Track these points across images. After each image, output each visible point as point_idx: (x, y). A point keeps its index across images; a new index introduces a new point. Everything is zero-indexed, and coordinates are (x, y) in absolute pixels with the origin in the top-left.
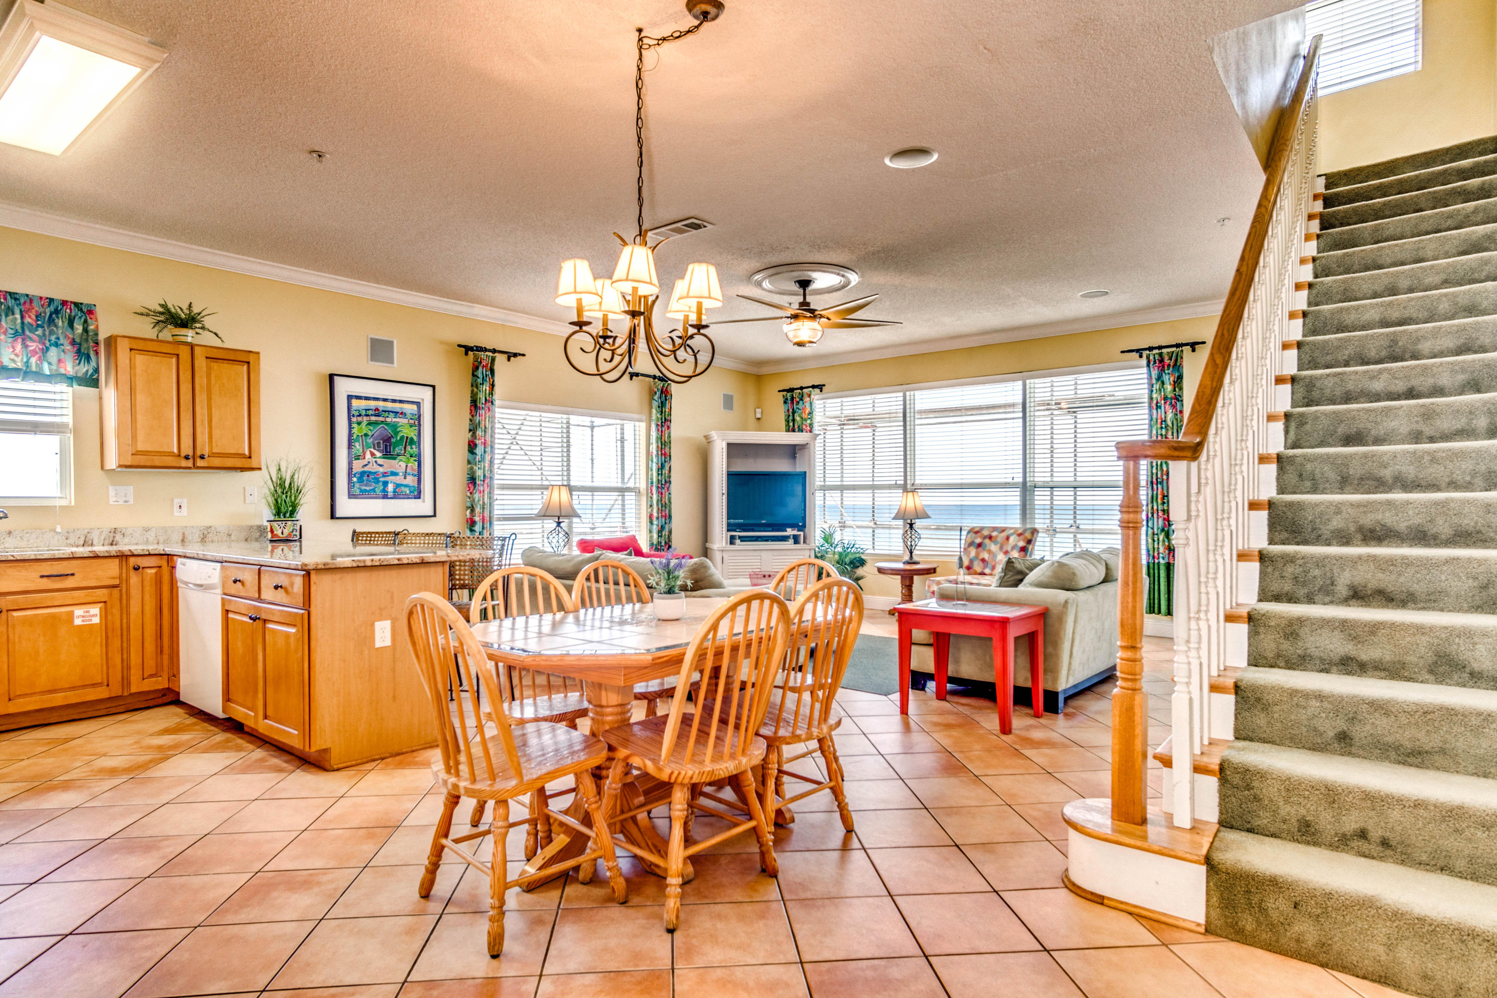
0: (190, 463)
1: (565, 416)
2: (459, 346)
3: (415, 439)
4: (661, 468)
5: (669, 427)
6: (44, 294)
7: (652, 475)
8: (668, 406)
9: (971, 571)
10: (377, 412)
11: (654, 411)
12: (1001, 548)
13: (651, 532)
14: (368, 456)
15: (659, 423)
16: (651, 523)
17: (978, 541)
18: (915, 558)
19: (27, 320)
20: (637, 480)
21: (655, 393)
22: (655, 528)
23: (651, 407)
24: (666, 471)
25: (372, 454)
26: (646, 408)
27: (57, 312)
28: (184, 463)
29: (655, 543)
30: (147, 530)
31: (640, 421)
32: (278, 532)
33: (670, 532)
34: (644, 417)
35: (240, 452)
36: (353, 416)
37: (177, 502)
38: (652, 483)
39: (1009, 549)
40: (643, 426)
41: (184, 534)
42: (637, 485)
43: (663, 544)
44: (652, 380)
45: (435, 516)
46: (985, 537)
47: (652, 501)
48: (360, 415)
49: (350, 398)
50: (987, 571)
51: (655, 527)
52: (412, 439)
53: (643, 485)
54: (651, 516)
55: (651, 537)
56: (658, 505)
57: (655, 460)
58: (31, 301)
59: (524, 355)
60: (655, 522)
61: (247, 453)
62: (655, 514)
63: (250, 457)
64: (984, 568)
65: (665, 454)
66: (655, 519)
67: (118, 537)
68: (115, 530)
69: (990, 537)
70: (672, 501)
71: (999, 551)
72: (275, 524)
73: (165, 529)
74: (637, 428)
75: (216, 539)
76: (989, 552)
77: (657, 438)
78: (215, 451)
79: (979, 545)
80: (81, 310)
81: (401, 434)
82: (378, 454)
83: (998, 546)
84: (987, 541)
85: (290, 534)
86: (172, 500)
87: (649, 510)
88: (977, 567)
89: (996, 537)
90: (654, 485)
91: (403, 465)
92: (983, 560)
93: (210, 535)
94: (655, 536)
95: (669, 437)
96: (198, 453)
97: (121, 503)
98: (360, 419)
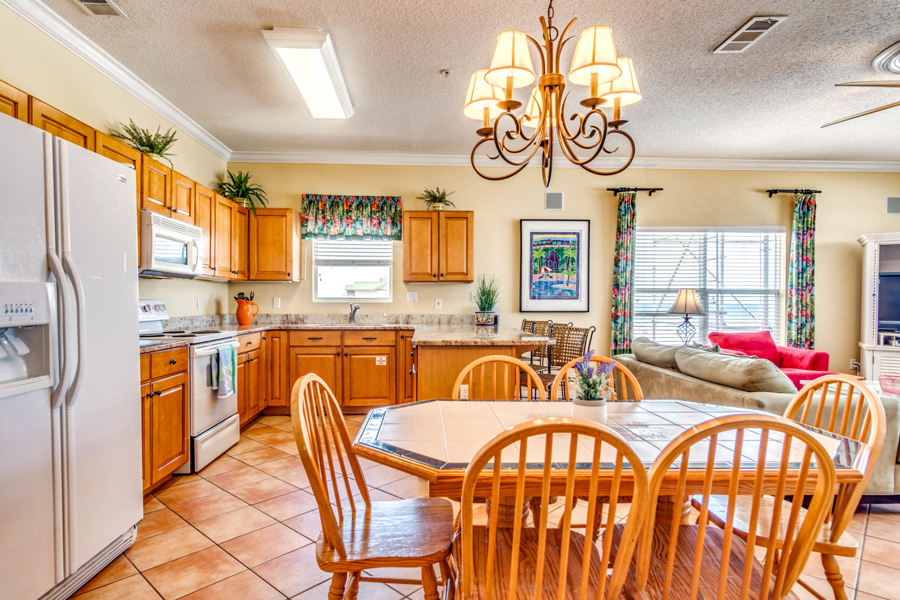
0: (436, 279)
1: (703, 234)
2: (608, 189)
3: (575, 258)
4: (801, 273)
5: (811, 235)
6: (380, 195)
7: (792, 278)
8: (811, 215)
10: (550, 242)
11: (795, 222)
13: (789, 329)
14: (543, 271)
15: (801, 232)
16: (790, 321)
19: (373, 209)
20: (778, 284)
21: (796, 205)
22: (794, 326)
23: (792, 219)
24: (808, 274)
25: (546, 270)
26: (787, 221)
27: (385, 203)
28: (434, 279)
29: (794, 339)
30: (423, 316)
31: (781, 231)
32: (480, 320)
33: (812, 330)
34: (784, 228)
35: (462, 271)
36: (534, 245)
37: (437, 300)
38: (792, 286)
40: (784, 235)
41: (440, 319)
42: (778, 288)
43: (803, 340)
44: (794, 194)
45: (588, 311)
47: (791, 302)
48: (538, 245)
49: (532, 234)
51: (794, 325)
52: (573, 259)
53: (783, 289)
54: (790, 315)
55: (790, 334)
56: (797, 305)
57: (795, 265)
58: (375, 199)
59: (662, 189)
60: (794, 320)
61: (465, 271)
62: (794, 313)
63: (467, 274)
65: (807, 259)
66: (794, 318)
67: (410, 320)
68: (408, 316)
70: (816, 301)
72: (479, 314)
73: (431, 316)
74: (778, 239)
75: (455, 322)
77: (798, 246)
78: (449, 271)
80: (394, 200)
81: (565, 256)
82: (549, 270)
85: (486, 321)
86: (435, 300)
87: (789, 310)
90: (794, 287)
91: (566, 276)
93: (452, 320)
94: (794, 333)
95: (813, 243)
96: (441, 273)
97: (412, 301)
98: (538, 247)
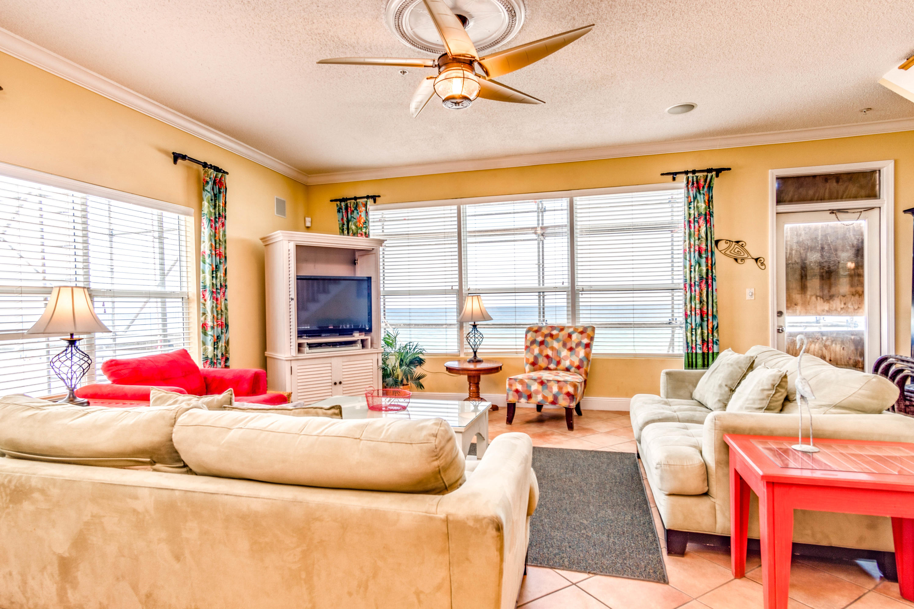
1: (78, 194)
4: (215, 270)
5: (223, 225)
7: (204, 278)
8: (222, 200)
9: (536, 366)
11: (206, 204)
12: (564, 345)
13: (204, 344)
15: (213, 218)
16: (205, 333)
17: (540, 339)
18: (479, 357)
20: (184, 284)
21: (207, 183)
22: (210, 340)
23: (201, 200)
24: (221, 274)
26: (194, 200)
29: (210, 356)
31: (187, 214)
33: (227, 343)
34: (192, 210)
38: (205, 287)
39: (574, 346)
40: (191, 221)
42: (185, 290)
43: (220, 356)
44: (201, 168)
46: (546, 336)
47: (205, 309)
50: (552, 366)
51: (209, 338)
53: (192, 290)
54: (204, 326)
55: (205, 350)
56: (212, 312)
57: (208, 260)
60: (210, 332)
62: (210, 323)
64: (549, 363)
65: (220, 255)
66: (209, 329)
69: (551, 336)
70: (229, 307)
71: (562, 348)
74: (182, 223)
76: (552, 348)
77: (210, 235)
79: (542, 343)
83: (561, 343)
84: (548, 339)
87: (202, 319)
88: (542, 362)
89: (558, 335)
90: (208, 289)
92: (547, 357)
94: (210, 348)
95: (224, 235)
